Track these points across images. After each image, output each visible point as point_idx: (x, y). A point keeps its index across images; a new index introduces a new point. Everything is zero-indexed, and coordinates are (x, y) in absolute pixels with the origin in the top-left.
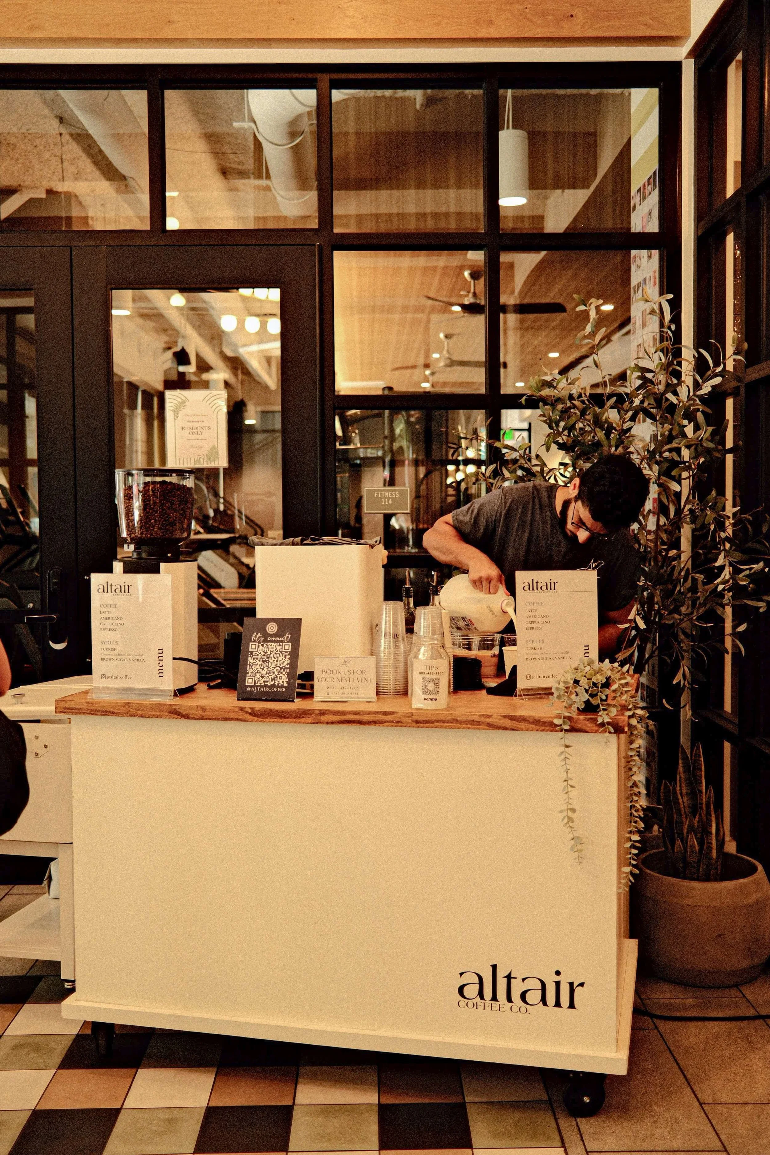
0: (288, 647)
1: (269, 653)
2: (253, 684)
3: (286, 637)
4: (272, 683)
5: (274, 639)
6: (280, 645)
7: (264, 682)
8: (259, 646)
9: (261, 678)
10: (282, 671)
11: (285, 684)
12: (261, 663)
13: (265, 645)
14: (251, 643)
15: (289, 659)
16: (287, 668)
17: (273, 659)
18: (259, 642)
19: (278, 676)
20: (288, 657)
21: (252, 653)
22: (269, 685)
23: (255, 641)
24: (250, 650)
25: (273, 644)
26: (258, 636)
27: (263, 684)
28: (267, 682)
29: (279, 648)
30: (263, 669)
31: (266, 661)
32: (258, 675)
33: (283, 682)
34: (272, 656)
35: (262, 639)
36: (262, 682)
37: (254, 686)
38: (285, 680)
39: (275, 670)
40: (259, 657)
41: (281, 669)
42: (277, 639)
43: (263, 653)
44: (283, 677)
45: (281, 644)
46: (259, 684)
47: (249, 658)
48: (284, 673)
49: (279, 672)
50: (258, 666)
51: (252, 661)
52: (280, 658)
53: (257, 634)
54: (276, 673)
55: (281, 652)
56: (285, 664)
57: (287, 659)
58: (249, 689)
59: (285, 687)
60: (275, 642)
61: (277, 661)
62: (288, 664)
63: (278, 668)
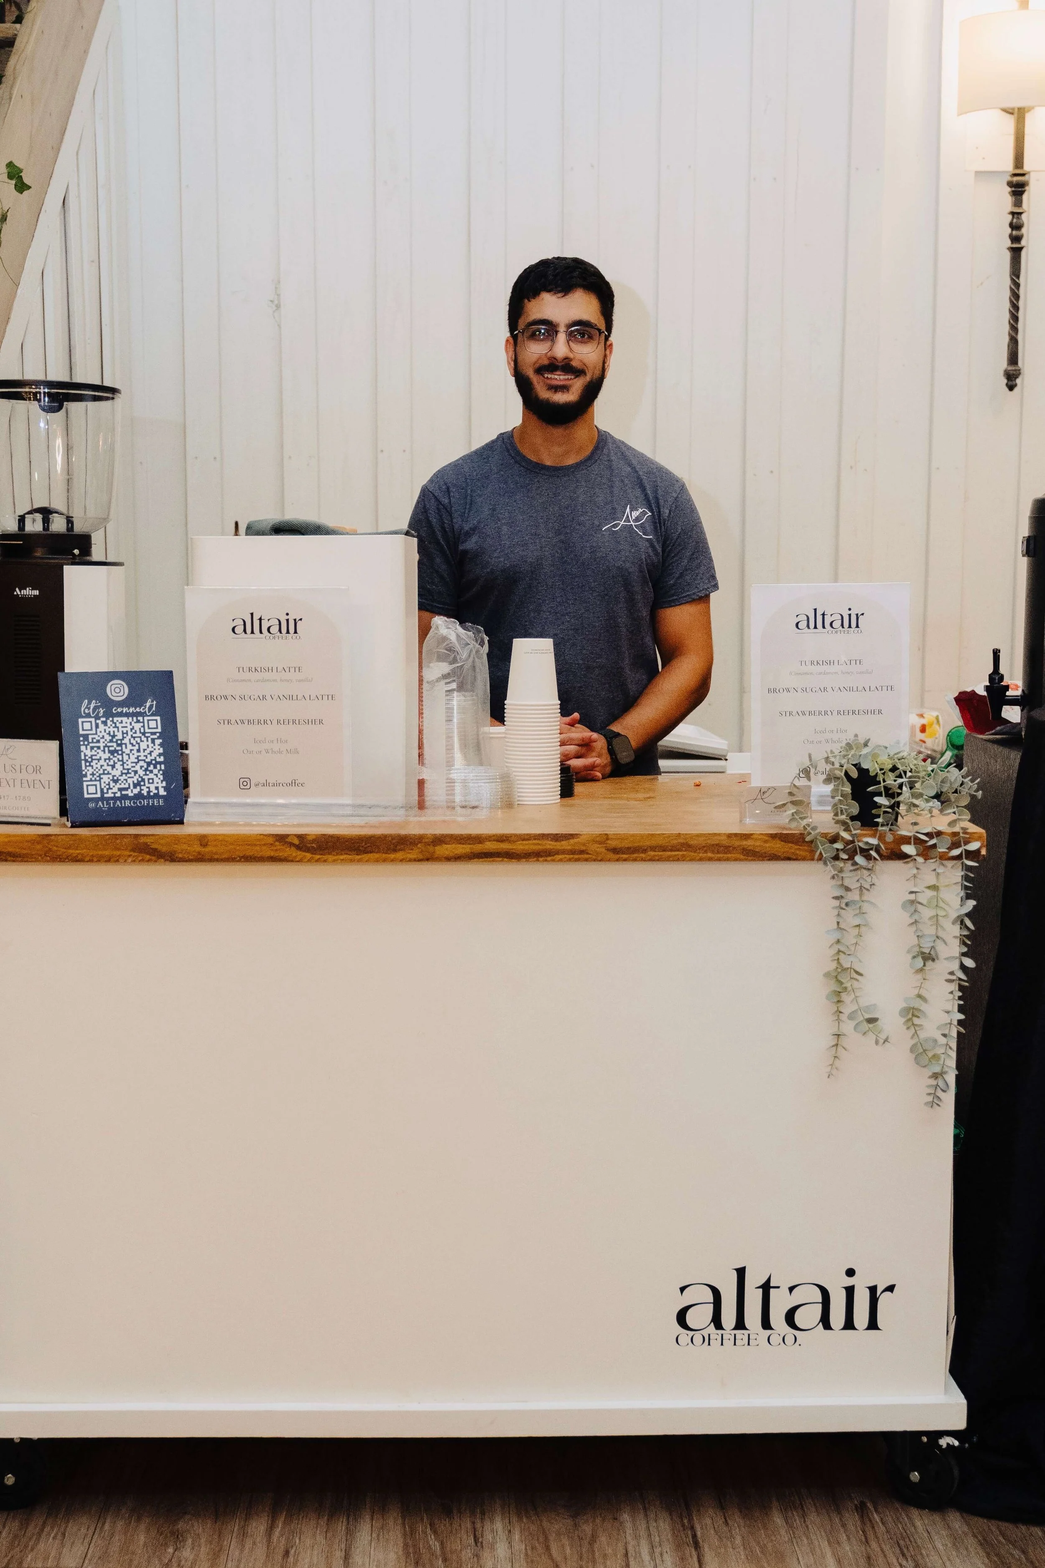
0: (155, 724)
1: (120, 736)
2: (99, 795)
3: (148, 704)
4: (136, 791)
5: (125, 710)
6: (138, 721)
7: (120, 790)
8: (97, 726)
9: (112, 784)
10: (151, 767)
11: (162, 792)
12: (107, 755)
13: (109, 723)
14: (80, 720)
15: (161, 745)
16: (160, 763)
17: (130, 747)
18: (97, 717)
19: (146, 778)
20: (158, 742)
21: (86, 737)
22: (131, 794)
23: (88, 715)
24: (81, 732)
25: (125, 719)
26: (92, 706)
27: (118, 795)
28: (126, 789)
29: (137, 726)
30: (113, 767)
31: (117, 751)
32: (105, 778)
33: (157, 788)
34: (126, 741)
35: (102, 711)
36: (115, 790)
37: (102, 798)
38: (160, 785)
39: (137, 768)
40: (101, 745)
41: (149, 764)
42: (131, 710)
43: (108, 738)
44: (156, 780)
45: (140, 719)
46: (110, 795)
47: (83, 748)
48: (155, 771)
49: (146, 770)
50: (102, 762)
51: (89, 753)
52: (143, 746)
53: (89, 703)
54: (141, 773)
55: (144, 734)
56: (154, 755)
57: (157, 747)
58: (92, 805)
59: (163, 797)
60: (127, 715)
61: (139, 751)
62: (160, 755)
63: (142, 763)
